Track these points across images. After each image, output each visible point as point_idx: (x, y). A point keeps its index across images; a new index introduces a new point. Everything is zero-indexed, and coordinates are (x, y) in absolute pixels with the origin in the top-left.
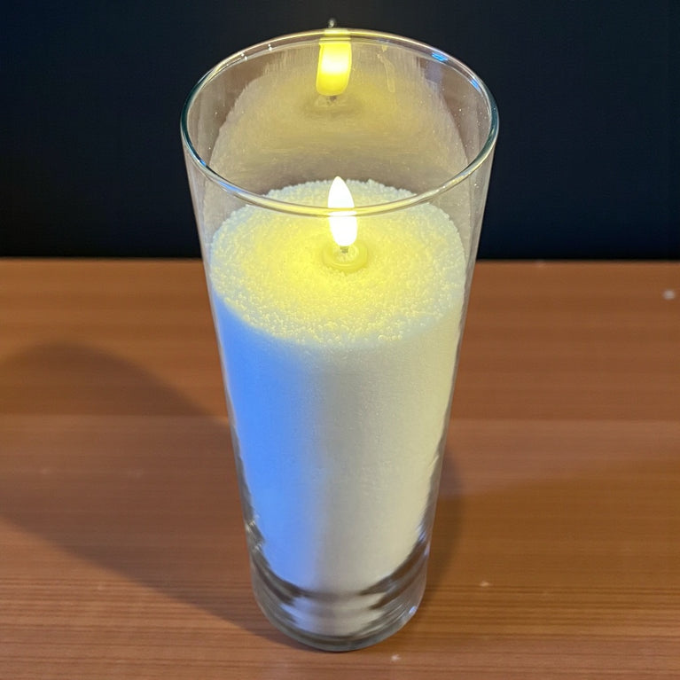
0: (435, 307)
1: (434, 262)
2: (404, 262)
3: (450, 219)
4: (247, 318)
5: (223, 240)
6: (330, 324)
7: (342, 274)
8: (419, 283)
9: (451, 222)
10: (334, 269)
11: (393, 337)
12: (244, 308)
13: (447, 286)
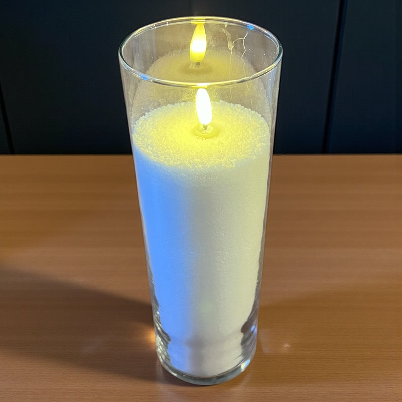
0: (253, 153)
1: (253, 133)
2: (237, 134)
3: (262, 117)
4: (152, 157)
5: (141, 124)
6: (196, 160)
7: (204, 139)
8: (245, 142)
9: (263, 118)
10: (200, 137)
11: (230, 166)
12: (151, 153)
13: (260, 144)
